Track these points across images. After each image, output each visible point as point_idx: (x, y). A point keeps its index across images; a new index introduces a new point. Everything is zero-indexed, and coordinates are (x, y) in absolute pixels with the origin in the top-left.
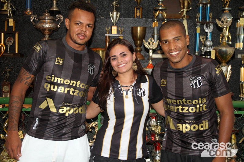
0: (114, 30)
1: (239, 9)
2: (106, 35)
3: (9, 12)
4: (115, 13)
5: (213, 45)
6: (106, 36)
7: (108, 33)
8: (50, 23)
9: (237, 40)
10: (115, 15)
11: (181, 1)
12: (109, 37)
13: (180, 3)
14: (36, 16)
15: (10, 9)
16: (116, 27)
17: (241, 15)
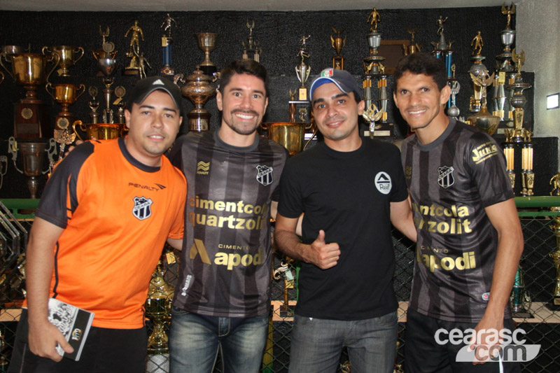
0: (303, 94)
1: (497, 59)
2: (290, 102)
3: (142, 71)
4: (303, 68)
5: (461, 115)
6: (291, 104)
7: (293, 98)
8: (203, 85)
9: (494, 105)
10: (303, 71)
11: (405, 47)
12: (295, 104)
13: (404, 50)
14: (182, 75)
15: (143, 66)
16: (305, 90)
17: (500, 67)
